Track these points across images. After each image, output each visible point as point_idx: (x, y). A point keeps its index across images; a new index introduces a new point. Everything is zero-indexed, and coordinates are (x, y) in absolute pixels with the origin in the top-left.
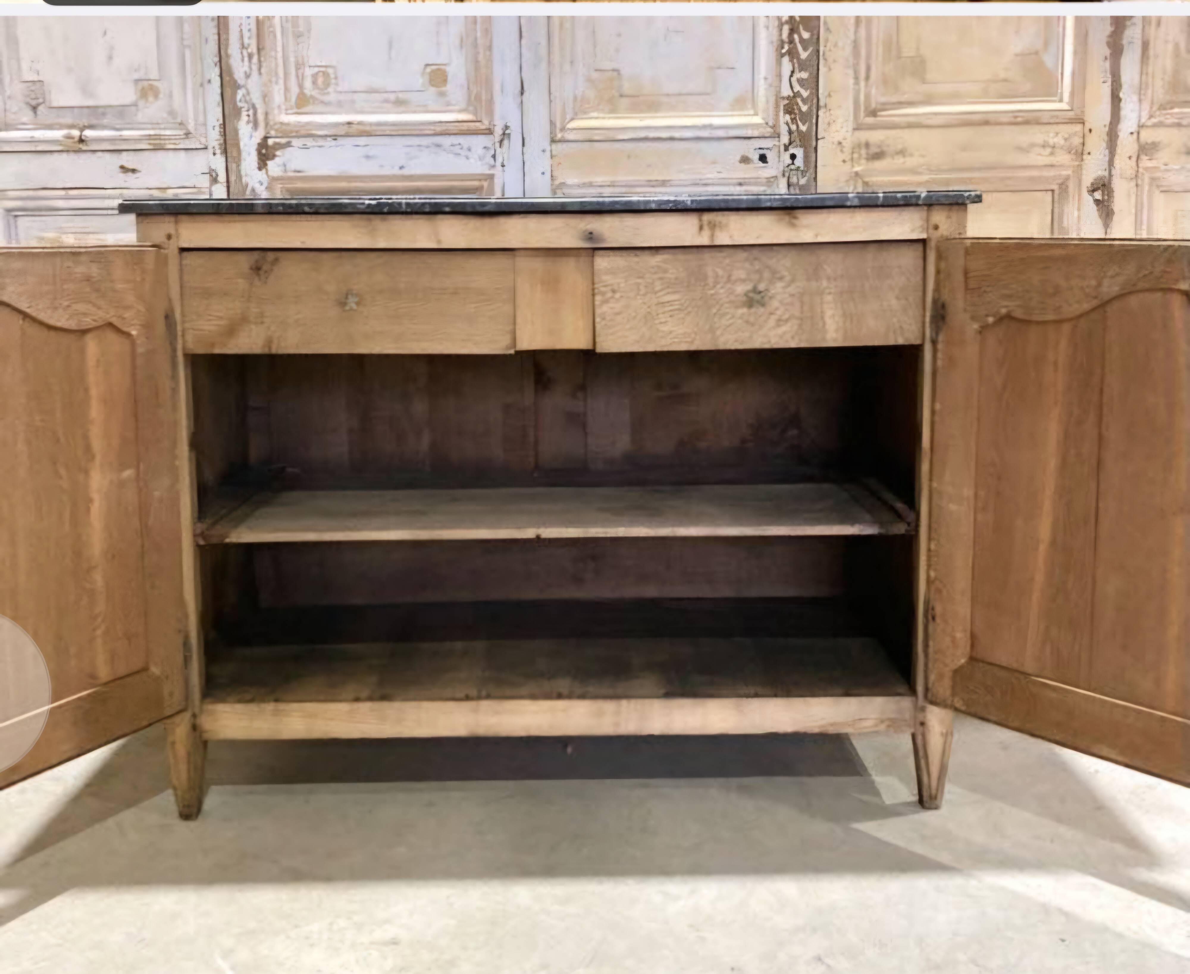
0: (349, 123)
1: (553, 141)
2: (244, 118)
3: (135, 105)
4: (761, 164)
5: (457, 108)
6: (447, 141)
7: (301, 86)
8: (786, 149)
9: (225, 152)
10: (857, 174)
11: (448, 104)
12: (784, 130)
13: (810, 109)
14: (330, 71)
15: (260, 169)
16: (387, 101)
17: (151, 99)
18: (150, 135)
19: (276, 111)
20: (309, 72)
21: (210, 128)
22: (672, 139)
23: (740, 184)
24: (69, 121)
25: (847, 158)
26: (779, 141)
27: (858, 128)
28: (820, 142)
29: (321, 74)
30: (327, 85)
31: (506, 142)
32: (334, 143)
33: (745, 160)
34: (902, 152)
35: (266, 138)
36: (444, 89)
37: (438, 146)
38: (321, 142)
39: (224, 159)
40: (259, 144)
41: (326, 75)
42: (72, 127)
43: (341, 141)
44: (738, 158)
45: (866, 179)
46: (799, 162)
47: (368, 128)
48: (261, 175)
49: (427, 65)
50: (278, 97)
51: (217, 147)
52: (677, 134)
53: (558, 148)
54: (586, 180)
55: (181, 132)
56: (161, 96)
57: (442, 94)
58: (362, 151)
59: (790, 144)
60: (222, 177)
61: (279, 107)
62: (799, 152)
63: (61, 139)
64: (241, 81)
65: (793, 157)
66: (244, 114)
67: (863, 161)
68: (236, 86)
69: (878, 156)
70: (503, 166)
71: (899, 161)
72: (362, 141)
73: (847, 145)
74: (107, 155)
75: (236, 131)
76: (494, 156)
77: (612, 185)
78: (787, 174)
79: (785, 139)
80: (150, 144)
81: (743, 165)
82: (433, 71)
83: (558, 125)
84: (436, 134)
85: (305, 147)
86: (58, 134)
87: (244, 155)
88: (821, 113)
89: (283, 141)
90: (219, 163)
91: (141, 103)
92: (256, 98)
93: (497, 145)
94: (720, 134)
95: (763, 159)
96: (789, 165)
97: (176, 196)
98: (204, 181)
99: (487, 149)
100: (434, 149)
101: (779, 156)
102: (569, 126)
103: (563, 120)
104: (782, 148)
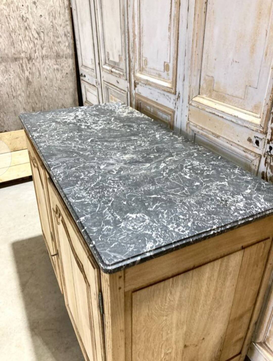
0: (147, 80)
1: (189, 104)
2: (132, 72)
3: (119, 62)
4: (256, 145)
5: (170, 82)
6: (166, 94)
7: (142, 64)
8: (268, 143)
9: (129, 82)
11: (168, 79)
12: (269, 132)
14: (147, 60)
15: (134, 89)
16: (157, 74)
17: (121, 61)
20: (143, 59)
21: (127, 73)
22: (223, 118)
23: (245, 151)
26: (266, 136)
30: (146, 64)
31: (179, 99)
32: (146, 86)
33: (250, 140)
35: (135, 80)
36: (168, 72)
37: (164, 95)
38: (143, 85)
40: (134, 82)
42: (111, 66)
44: (247, 137)
47: (150, 83)
48: (135, 92)
49: (165, 62)
51: (128, 80)
52: (224, 116)
53: (190, 107)
54: (196, 124)
55: (123, 74)
56: (123, 61)
57: (168, 74)
58: (150, 91)
59: (271, 140)
60: (129, 89)
61: (137, 71)
63: (110, 70)
65: (271, 148)
68: (131, 61)
70: (177, 109)
72: (150, 87)
74: (115, 77)
75: (131, 76)
76: (176, 104)
77: (202, 129)
78: (266, 155)
79: (269, 137)
80: (119, 76)
81: (248, 142)
82: (166, 65)
83: (191, 98)
84: (164, 91)
85: (141, 86)
86: (109, 68)
87: (132, 84)
89: (138, 82)
90: (129, 85)
92: (133, 66)
93: (177, 100)
94: (240, 122)
95: (257, 143)
96: (268, 151)
97: (123, 93)
98: (126, 90)
99: (174, 100)
100: (163, 95)
101: (264, 145)
102: (194, 99)
103: (192, 96)
104: (266, 141)
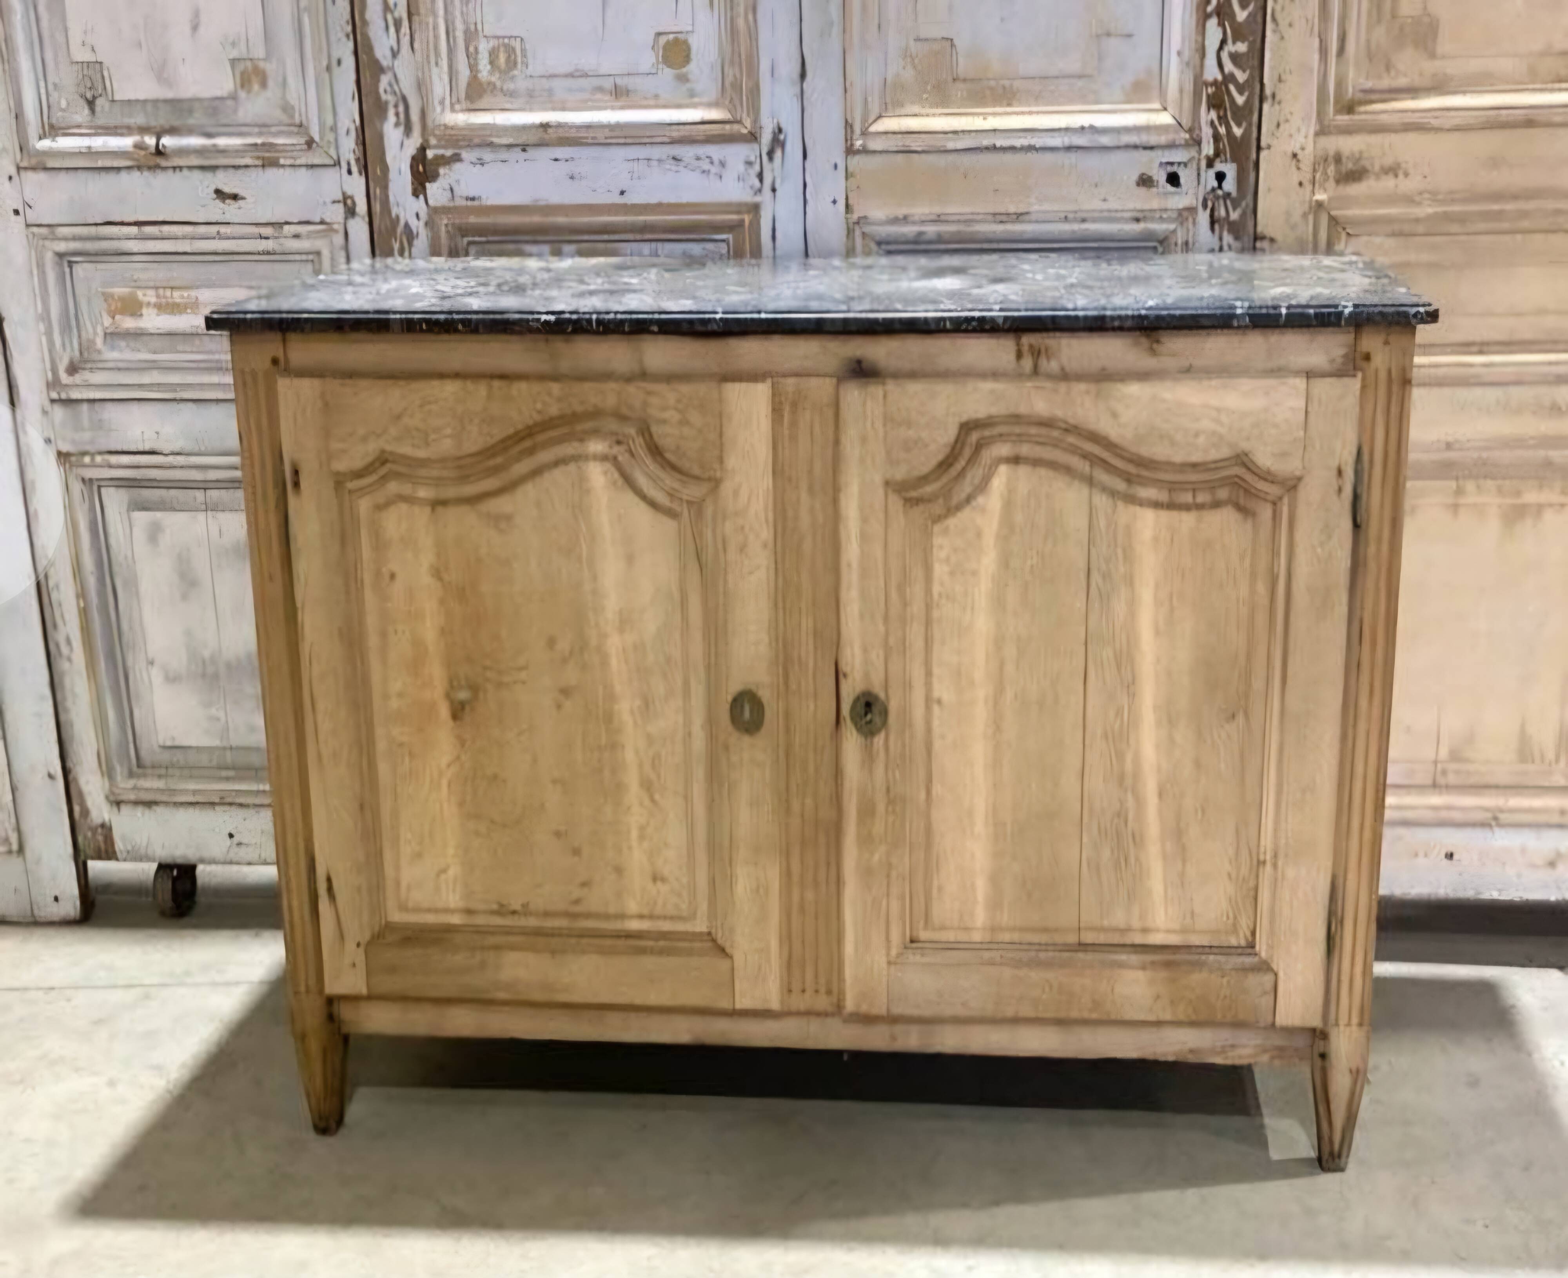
0: (545, 126)
1: (850, 151)
2: (391, 118)
3: (234, 97)
4: (1170, 188)
5: (705, 100)
6: (688, 152)
7: (473, 68)
8: (1210, 164)
9: (365, 169)
10: (1320, 205)
11: (692, 94)
12: (1207, 133)
13: (1248, 102)
14: (517, 45)
15: (416, 194)
16: (600, 89)
17: (256, 87)
18: (256, 145)
19: (438, 109)
20: (484, 47)
21: (342, 131)
22: (1031, 148)
23: (1137, 220)
24: (139, 119)
25: (1306, 176)
26: (1199, 151)
27: (1322, 131)
28: (1263, 154)
29: (502, 49)
30: (512, 64)
31: (778, 154)
32: (524, 155)
33: (1145, 181)
34: (1393, 170)
35: (423, 149)
36: (684, 70)
37: (677, 159)
38: (504, 155)
39: (363, 180)
40: (414, 158)
41: (510, 51)
42: (143, 130)
43: (532, 153)
44: (1135, 177)
45: (1333, 213)
46: (1229, 185)
47: (573, 133)
48: (419, 205)
49: (659, 34)
50: (439, 86)
51: (353, 163)
52: (1038, 141)
53: (855, 162)
54: (901, 212)
55: (302, 140)
56: (271, 83)
57: (683, 79)
58: (563, 169)
59: (1217, 154)
60: (361, 207)
61: (442, 103)
62: (1230, 170)
63: (131, 149)
64: (385, 62)
65: (1220, 177)
66: (391, 113)
67: (1331, 184)
68: (378, 69)
69: (1355, 175)
70: (774, 190)
71: (1388, 183)
72: (564, 152)
73: (1307, 158)
74: (197, 175)
75: (380, 137)
76: (760, 176)
77: (938, 220)
78: (1210, 204)
79: (1208, 149)
80: (258, 158)
81: (1143, 190)
82: (668, 42)
83: (857, 130)
84: (674, 142)
85: (481, 162)
86: (126, 143)
87: (393, 175)
88: (1266, 107)
89: (448, 153)
90: (356, 186)
91: (242, 94)
92: (407, 86)
93: (765, 158)
94: (1105, 140)
95: (1173, 179)
96: (1213, 190)
97: (297, 236)
98: (336, 214)
99: (749, 163)
100: (670, 165)
101: (1199, 174)
102: (873, 128)
103: (864, 120)
104: (1203, 163)
